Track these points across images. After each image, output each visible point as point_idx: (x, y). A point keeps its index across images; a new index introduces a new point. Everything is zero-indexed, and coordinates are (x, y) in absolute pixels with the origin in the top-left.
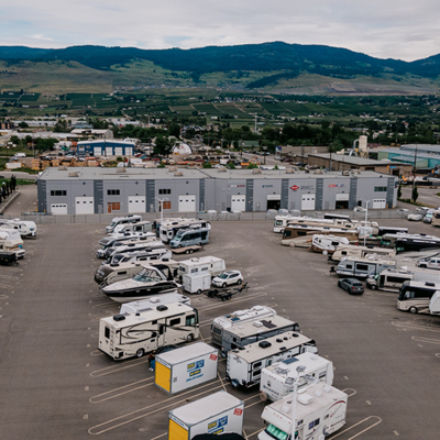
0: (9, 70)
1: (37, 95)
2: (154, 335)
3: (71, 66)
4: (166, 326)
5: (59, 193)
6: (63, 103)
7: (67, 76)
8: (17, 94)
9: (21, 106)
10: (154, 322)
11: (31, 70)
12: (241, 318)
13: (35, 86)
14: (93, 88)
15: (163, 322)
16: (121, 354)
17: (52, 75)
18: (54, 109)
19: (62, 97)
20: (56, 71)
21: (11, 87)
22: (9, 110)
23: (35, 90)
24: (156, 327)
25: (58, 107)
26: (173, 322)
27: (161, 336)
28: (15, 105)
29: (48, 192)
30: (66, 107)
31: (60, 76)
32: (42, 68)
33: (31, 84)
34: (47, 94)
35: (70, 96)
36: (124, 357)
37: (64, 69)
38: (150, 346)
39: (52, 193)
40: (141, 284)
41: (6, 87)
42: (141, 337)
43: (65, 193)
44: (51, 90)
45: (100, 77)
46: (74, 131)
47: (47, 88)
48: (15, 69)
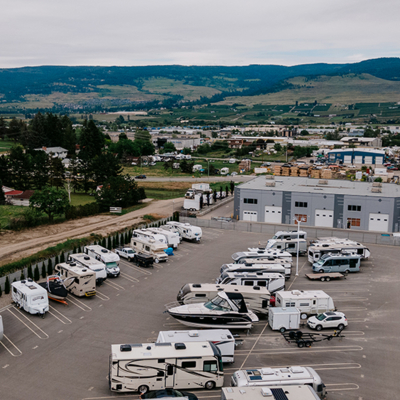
0: (308, 84)
1: (329, 105)
2: (161, 374)
3: (362, 78)
4: (176, 366)
5: (250, 201)
6: (351, 112)
7: (358, 87)
8: (311, 105)
9: (312, 115)
10: (161, 361)
11: (326, 83)
12: (264, 378)
13: (327, 97)
14: (382, 97)
15: (173, 362)
16: (119, 387)
17: (344, 87)
18: (341, 118)
19: (350, 107)
20: (348, 84)
21: (307, 99)
22: (302, 119)
23: (328, 101)
24: (163, 366)
25: (344, 116)
26: (185, 365)
27: (170, 377)
28: (308, 115)
29: (242, 199)
30: (352, 116)
31: (351, 88)
32: (336, 81)
33: (325, 96)
34: (338, 104)
35: (358, 106)
36: (123, 390)
37: (356, 82)
38: (155, 385)
39: (245, 201)
41: (303, 99)
42: (144, 373)
43: (256, 202)
44: (341, 101)
45: (390, 87)
46: (343, 139)
47: (339, 99)
48: (312, 83)
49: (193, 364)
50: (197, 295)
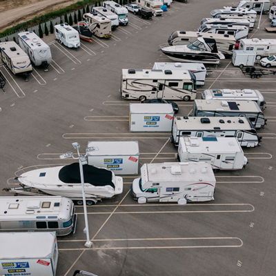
2: (154, 89)
4: (165, 85)
10: (155, 81)
12: (224, 95)
15: (163, 82)
16: (127, 96)
24: (156, 85)
27: (161, 92)
36: (130, 98)
38: (151, 96)
40: (188, 51)
42: (143, 88)
49: (176, 84)
50: (182, 39)
